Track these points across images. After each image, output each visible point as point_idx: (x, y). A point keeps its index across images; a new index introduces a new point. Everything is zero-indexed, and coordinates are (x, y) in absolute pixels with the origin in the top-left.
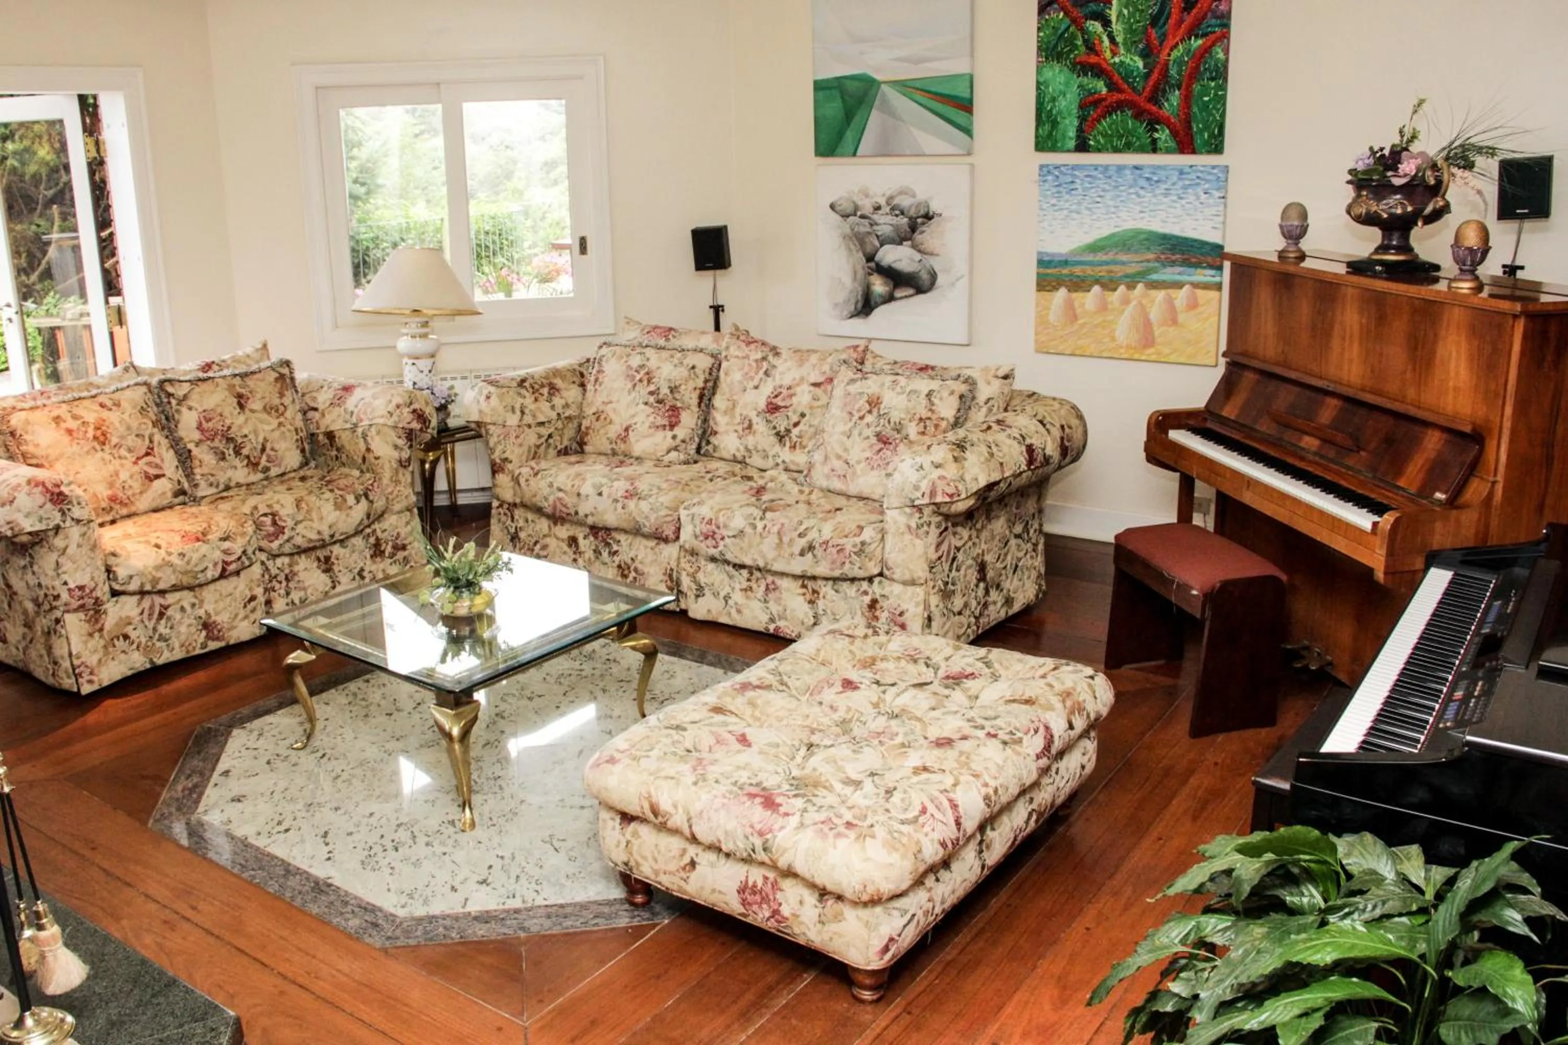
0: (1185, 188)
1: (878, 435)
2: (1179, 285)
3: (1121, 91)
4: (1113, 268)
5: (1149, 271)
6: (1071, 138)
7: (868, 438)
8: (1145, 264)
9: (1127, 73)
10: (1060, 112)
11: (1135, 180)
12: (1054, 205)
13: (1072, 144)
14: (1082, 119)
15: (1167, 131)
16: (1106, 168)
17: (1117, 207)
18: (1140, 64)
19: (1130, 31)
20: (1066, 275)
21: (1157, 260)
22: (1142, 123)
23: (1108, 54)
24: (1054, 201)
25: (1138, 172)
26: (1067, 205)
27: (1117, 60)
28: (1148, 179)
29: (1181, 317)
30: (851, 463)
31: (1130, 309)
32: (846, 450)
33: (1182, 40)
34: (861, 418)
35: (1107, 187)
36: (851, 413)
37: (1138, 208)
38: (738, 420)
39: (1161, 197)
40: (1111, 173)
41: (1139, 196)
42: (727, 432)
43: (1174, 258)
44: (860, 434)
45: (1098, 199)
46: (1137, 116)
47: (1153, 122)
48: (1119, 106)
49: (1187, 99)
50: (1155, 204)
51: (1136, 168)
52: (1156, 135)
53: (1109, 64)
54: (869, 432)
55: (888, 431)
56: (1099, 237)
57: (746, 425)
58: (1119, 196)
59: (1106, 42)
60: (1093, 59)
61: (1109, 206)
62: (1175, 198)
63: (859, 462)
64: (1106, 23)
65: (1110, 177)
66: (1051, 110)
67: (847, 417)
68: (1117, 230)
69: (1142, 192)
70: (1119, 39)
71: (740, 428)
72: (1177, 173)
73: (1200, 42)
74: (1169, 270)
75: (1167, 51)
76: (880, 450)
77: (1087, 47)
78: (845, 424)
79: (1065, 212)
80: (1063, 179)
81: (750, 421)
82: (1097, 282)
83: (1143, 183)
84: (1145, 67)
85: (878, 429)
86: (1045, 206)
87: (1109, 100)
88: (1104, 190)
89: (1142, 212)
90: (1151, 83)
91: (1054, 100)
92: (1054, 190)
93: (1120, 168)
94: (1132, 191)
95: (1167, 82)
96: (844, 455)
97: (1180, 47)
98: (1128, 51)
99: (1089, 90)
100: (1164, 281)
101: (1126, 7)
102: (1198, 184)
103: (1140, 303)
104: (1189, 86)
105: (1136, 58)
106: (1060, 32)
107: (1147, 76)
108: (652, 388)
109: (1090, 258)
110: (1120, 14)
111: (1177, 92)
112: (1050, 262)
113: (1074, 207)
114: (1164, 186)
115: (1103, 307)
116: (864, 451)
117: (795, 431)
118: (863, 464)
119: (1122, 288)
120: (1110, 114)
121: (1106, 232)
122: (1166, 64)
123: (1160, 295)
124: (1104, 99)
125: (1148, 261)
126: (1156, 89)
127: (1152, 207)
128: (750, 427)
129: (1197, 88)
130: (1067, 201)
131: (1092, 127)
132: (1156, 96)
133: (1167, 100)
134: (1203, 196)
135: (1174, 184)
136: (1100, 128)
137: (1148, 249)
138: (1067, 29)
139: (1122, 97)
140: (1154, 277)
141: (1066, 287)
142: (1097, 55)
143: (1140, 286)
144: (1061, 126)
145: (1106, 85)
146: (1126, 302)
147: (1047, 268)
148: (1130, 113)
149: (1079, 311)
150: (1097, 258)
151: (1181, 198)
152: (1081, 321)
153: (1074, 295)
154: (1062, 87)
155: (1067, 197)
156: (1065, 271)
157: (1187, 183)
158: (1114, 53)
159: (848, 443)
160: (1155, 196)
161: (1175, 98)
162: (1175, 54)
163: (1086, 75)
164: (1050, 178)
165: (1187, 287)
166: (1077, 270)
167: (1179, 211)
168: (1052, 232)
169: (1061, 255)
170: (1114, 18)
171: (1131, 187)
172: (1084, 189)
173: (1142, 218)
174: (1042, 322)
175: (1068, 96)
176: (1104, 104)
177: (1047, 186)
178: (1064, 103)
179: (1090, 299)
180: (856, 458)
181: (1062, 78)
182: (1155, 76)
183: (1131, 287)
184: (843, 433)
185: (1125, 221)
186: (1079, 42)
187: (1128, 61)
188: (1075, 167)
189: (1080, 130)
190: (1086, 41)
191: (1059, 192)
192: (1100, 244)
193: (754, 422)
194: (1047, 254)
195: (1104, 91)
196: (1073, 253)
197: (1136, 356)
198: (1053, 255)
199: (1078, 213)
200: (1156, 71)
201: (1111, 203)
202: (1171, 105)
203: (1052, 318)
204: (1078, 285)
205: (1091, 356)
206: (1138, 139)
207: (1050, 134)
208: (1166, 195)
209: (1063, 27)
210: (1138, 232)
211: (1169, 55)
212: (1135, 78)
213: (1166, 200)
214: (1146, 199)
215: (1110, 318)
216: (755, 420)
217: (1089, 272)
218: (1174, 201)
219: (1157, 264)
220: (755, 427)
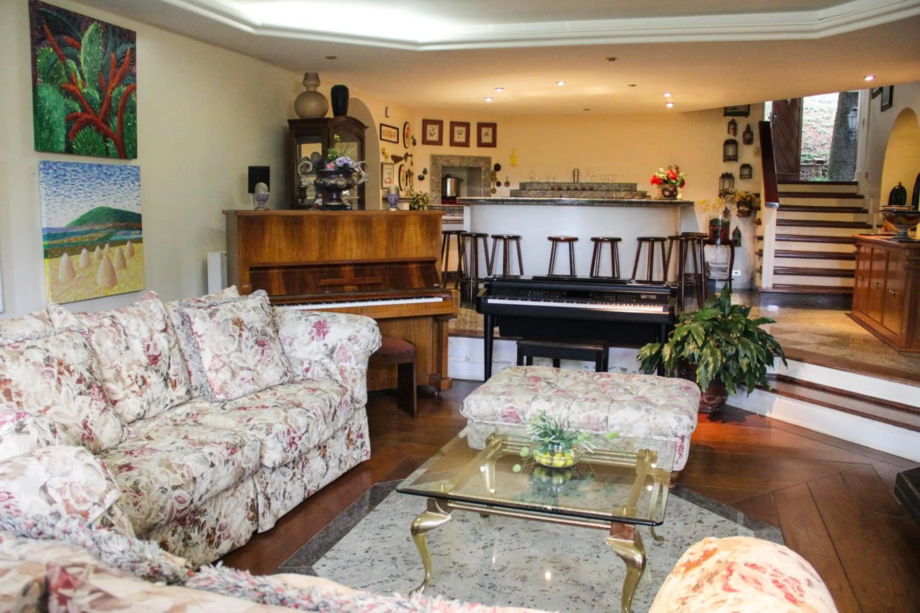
0: (123, 179)
1: (257, 342)
2: (124, 242)
3: (89, 113)
4: (92, 235)
5: (111, 235)
6: (62, 143)
7: (252, 347)
8: (107, 231)
9: (91, 102)
10: (54, 122)
11: (99, 174)
12: (55, 192)
13: (62, 147)
14: (68, 129)
15: (113, 143)
16: (83, 165)
17: (90, 192)
18: (98, 96)
19: (91, 72)
20: (66, 244)
21: (114, 227)
22: (100, 136)
23: (80, 86)
24: (54, 189)
25: (100, 168)
26: (63, 192)
27: (85, 91)
28: (106, 174)
29: (128, 263)
30: (252, 368)
31: (103, 261)
32: (244, 361)
33: (117, 86)
34: (240, 335)
35: (84, 178)
36: (231, 335)
37: (102, 194)
38: (129, 381)
39: (112, 186)
40: (86, 168)
41: (102, 185)
42: (126, 396)
43: (121, 224)
44: (247, 347)
45: (80, 187)
46: (98, 130)
47: (106, 136)
48: (88, 123)
49: (121, 123)
50: (110, 190)
51: (99, 166)
52: (108, 145)
53: (81, 92)
54: (251, 343)
55: (261, 338)
56: (82, 214)
57: (140, 382)
58: (91, 185)
59: (79, 78)
60: (72, 87)
61: (86, 192)
62: (119, 186)
63: (256, 365)
64: (78, 64)
65: (86, 172)
66: (49, 120)
67: (231, 339)
68: (92, 208)
69: (103, 182)
70: (86, 76)
71: (136, 388)
72: (119, 170)
73: (125, 88)
74: (119, 233)
75: (110, 90)
76: (263, 352)
77: (69, 79)
78: (233, 345)
79: (62, 197)
80: (58, 172)
81: (142, 377)
82: (84, 246)
83: (103, 176)
84: (100, 99)
85: (254, 338)
86: (49, 192)
87: (82, 118)
88: (83, 181)
89: (104, 196)
90: (103, 110)
91: (50, 112)
92: (54, 181)
93: (91, 166)
94: (98, 181)
95: (111, 111)
96: (245, 365)
97: (116, 89)
98: (91, 86)
99: (71, 108)
100: (118, 240)
101: (89, 56)
102: (129, 177)
103: (108, 257)
104: (121, 115)
105: (95, 92)
106: (51, 62)
107: (101, 104)
108: (76, 376)
109: (79, 229)
110: (85, 60)
111: (116, 118)
112: (56, 235)
113: (67, 193)
114: (113, 178)
115: (89, 263)
116: (254, 356)
117: (171, 372)
118: (259, 365)
119: (98, 248)
120: (84, 128)
121: (86, 211)
122: (110, 99)
123: (116, 250)
124: (80, 117)
125: (109, 228)
126: (106, 113)
127: (109, 192)
128: (145, 382)
129: (125, 117)
130: (63, 189)
131: (74, 135)
132: (106, 120)
133: (112, 122)
134: (132, 185)
135: (118, 177)
136: (79, 137)
137: (108, 220)
138: (55, 62)
139: (90, 117)
140: (113, 238)
141: (67, 252)
142: (74, 85)
143: (107, 246)
144: (56, 133)
145: (80, 107)
146: (100, 257)
147: (54, 239)
148: (94, 128)
149: (76, 269)
150: (82, 230)
151: (122, 186)
152: (77, 276)
153: (73, 257)
154: (54, 103)
155: (62, 186)
156: (65, 241)
157: (124, 176)
158: (84, 86)
159: (243, 355)
160: (110, 185)
161: (115, 121)
162: (115, 93)
163: (68, 97)
164: (51, 171)
165: (129, 243)
166: (73, 239)
167: (121, 195)
168: (55, 212)
169: (62, 229)
170: (82, 61)
171: (97, 178)
172: (73, 180)
173: (104, 200)
174: (55, 282)
175: (59, 111)
176: (79, 120)
177: (49, 177)
178: (56, 116)
179: (81, 259)
180: (253, 364)
181: (53, 97)
182: (105, 105)
183: (102, 247)
184: (236, 351)
185: (96, 202)
186: (63, 73)
187: (91, 92)
188: (66, 164)
189: (67, 137)
190: (67, 73)
191: (57, 182)
192: (84, 219)
193: (146, 376)
194: (53, 229)
195: (79, 111)
196: (69, 227)
197: (109, 294)
198: (57, 229)
199: (70, 197)
200: (105, 102)
201: (87, 190)
202: (114, 126)
203: (60, 277)
204: (74, 250)
205: (86, 300)
206: (99, 146)
207: (49, 137)
208: (115, 184)
209: (53, 60)
210: (103, 209)
211: (111, 93)
212: (95, 105)
213: (115, 187)
214: (105, 187)
215: (93, 270)
216: (146, 374)
217: (79, 240)
218: (119, 188)
219: (114, 230)
220: (148, 380)
